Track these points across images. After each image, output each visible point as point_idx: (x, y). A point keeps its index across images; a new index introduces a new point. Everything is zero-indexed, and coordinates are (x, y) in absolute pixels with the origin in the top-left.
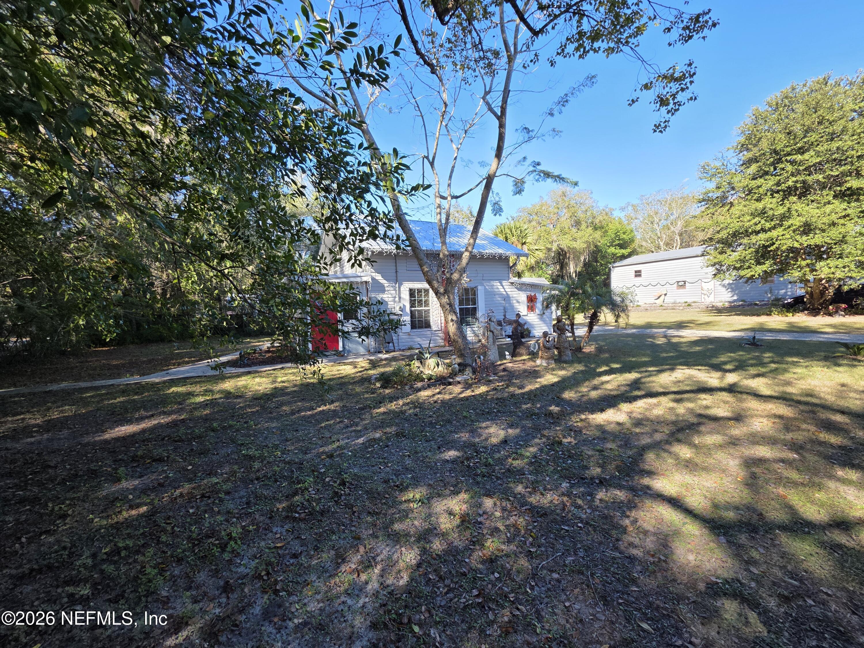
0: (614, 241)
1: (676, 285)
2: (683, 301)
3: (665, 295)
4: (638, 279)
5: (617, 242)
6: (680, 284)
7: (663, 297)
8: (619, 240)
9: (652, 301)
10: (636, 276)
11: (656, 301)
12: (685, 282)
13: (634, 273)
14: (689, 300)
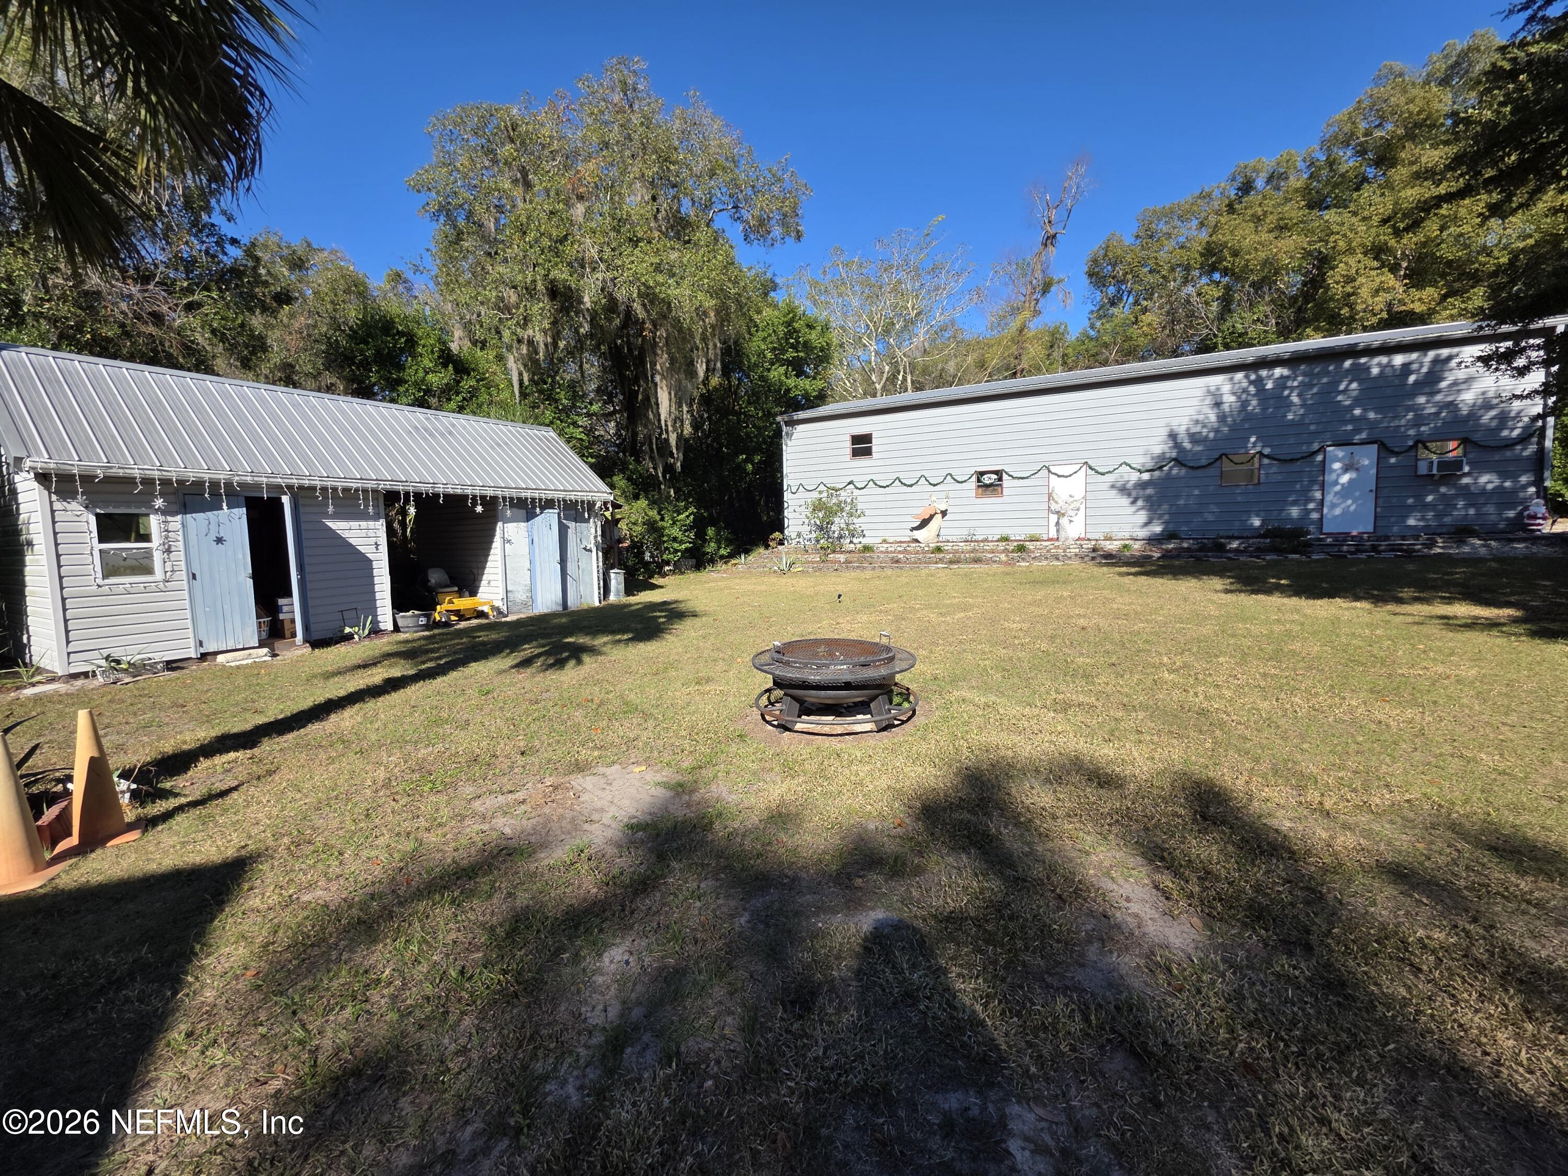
0: (784, 351)
1: (973, 484)
2: (996, 533)
3: (944, 513)
4: (863, 462)
5: (790, 354)
6: (987, 479)
7: (937, 521)
8: (794, 347)
9: (906, 535)
10: (856, 453)
11: (918, 534)
12: (998, 473)
13: (848, 444)
14: (1018, 533)
